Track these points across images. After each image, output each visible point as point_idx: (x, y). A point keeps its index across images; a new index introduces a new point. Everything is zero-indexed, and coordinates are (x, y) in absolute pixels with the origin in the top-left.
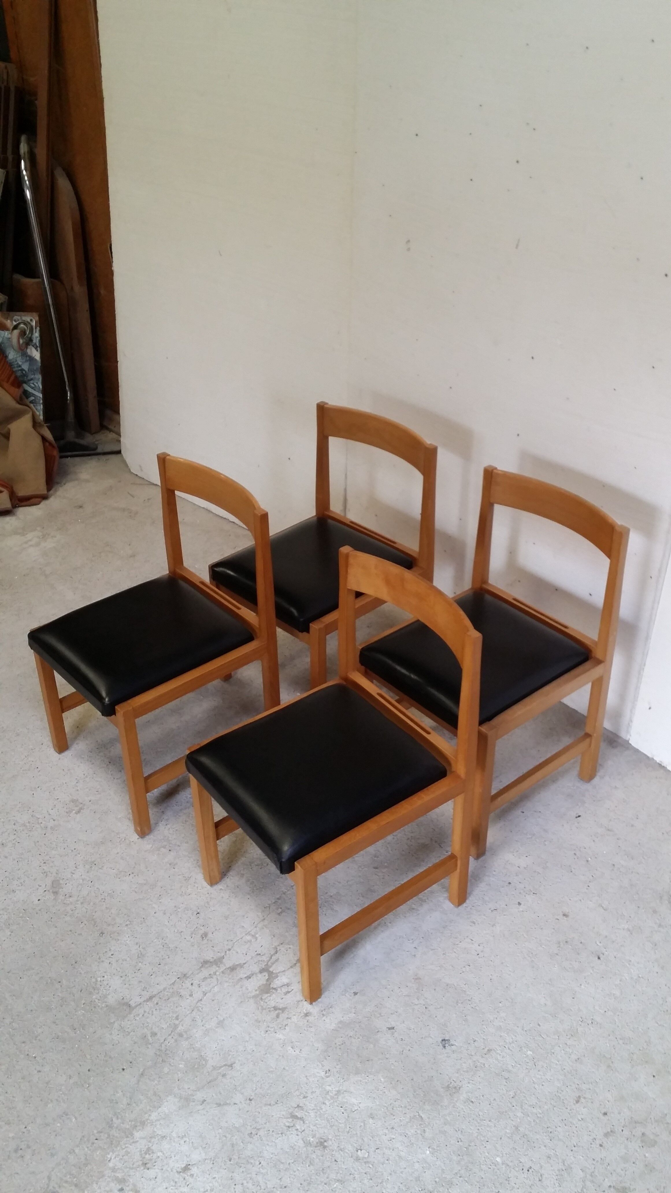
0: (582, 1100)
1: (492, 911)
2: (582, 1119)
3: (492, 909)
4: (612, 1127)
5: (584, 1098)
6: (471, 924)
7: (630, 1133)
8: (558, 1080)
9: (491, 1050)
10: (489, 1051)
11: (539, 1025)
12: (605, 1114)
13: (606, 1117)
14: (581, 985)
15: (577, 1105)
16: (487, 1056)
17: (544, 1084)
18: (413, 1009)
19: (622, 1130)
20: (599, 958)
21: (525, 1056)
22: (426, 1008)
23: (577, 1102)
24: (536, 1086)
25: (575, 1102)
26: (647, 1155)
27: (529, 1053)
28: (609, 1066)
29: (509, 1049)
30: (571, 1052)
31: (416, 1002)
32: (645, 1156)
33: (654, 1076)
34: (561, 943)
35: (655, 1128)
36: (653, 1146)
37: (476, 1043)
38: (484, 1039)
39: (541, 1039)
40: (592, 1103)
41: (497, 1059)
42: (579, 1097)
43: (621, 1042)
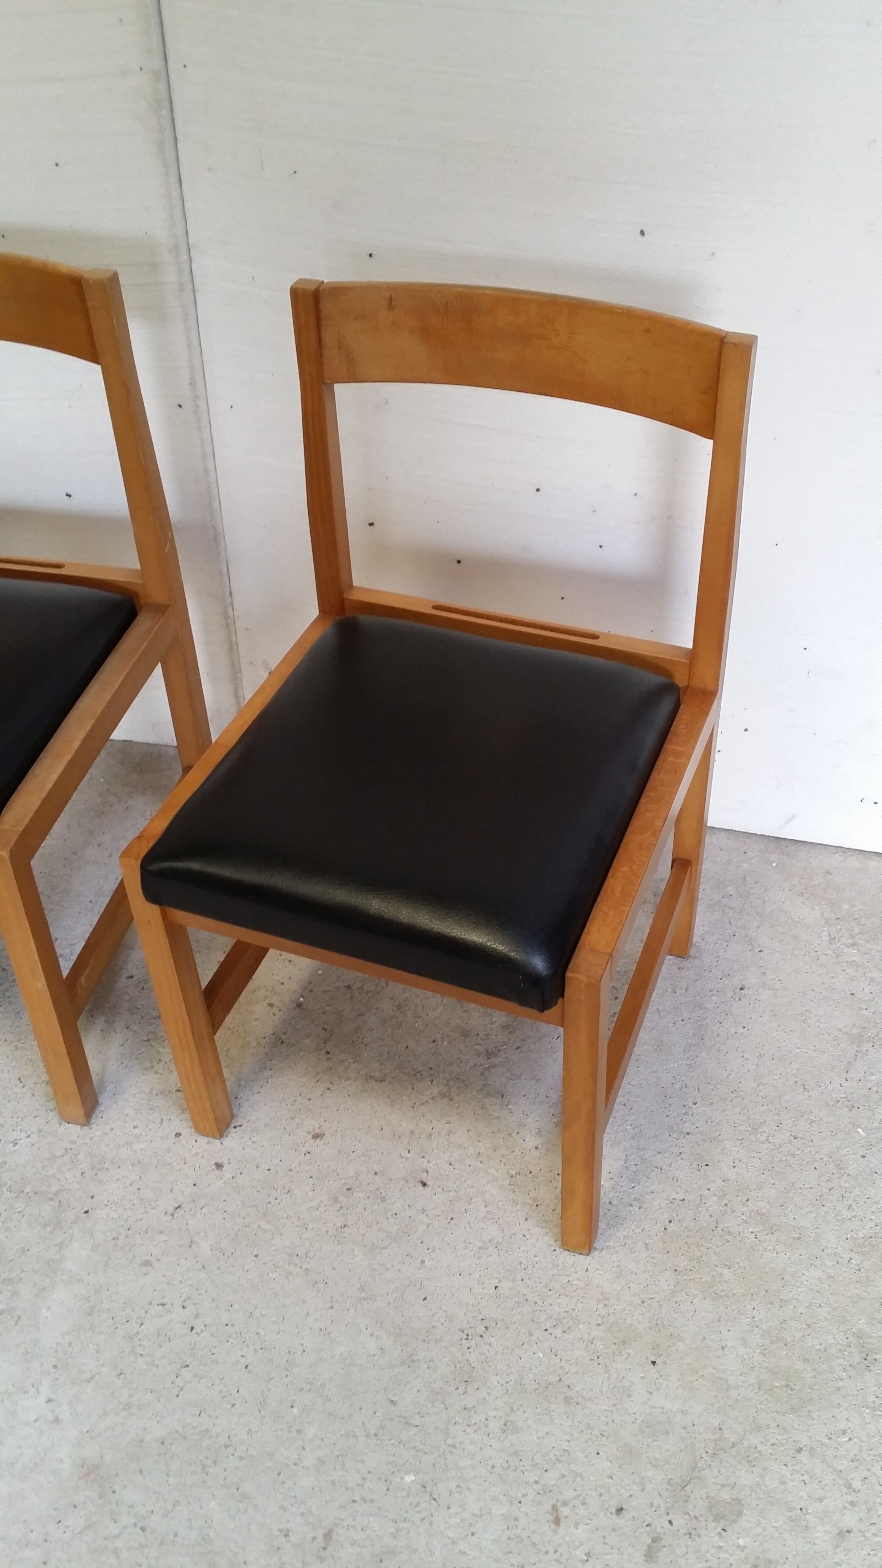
0: (565, 1511)
1: (172, 1215)
2: (588, 1554)
3: (171, 1211)
4: (648, 1529)
5: (565, 1503)
6: (144, 1269)
7: (686, 1517)
8: (494, 1499)
9: (331, 1531)
10: (328, 1536)
11: (393, 1403)
12: (620, 1510)
13: (627, 1515)
14: (423, 1262)
15: (562, 1531)
16: (330, 1549)
17: (473, 1529)
18: (116, 1552)
19: (670, 1522)
20: (424, 1184)
21: (404, 1493)
22: (143, 1529)
23: (557, 1522)
24: (462, 1546)
25: (553, 1526)
26: (741, 1542)
27: (409, 1479)
28: (567, 1400)
29: (365, 1501)
30: (483, 1420)
31: (113, 1529)
32: (739, 1546)
33: (654, 1363)
34: (341, 1198)
35: (719, 1472)
36: (740, 1514)
37: (293, 1539)
38: (302, 1514)
39: (413, 1431)
40: (584, 1504)
41: (353, 1543)
42: (554, 1507)
43: (558, 1332)
